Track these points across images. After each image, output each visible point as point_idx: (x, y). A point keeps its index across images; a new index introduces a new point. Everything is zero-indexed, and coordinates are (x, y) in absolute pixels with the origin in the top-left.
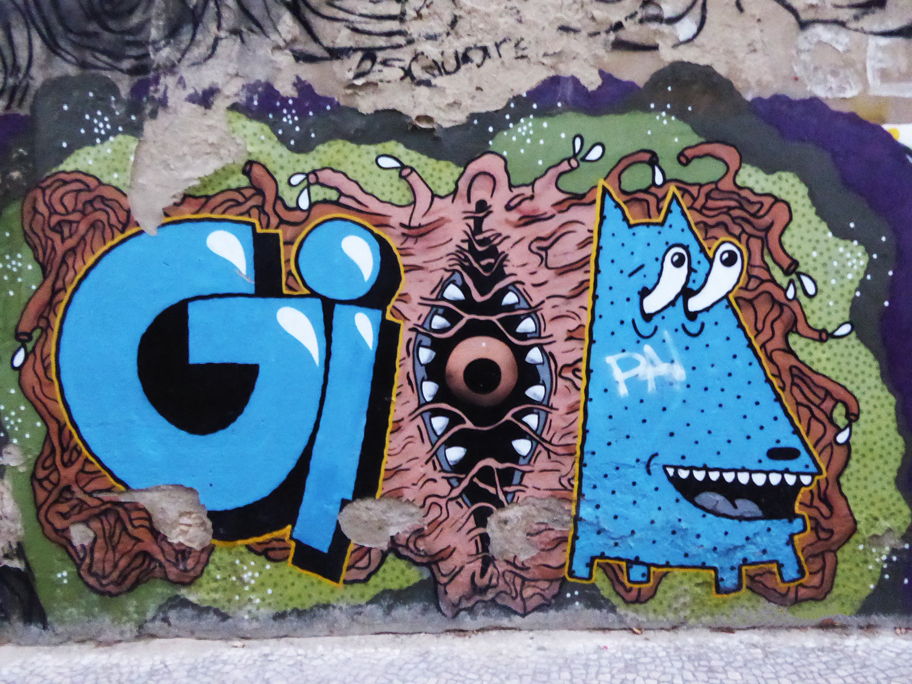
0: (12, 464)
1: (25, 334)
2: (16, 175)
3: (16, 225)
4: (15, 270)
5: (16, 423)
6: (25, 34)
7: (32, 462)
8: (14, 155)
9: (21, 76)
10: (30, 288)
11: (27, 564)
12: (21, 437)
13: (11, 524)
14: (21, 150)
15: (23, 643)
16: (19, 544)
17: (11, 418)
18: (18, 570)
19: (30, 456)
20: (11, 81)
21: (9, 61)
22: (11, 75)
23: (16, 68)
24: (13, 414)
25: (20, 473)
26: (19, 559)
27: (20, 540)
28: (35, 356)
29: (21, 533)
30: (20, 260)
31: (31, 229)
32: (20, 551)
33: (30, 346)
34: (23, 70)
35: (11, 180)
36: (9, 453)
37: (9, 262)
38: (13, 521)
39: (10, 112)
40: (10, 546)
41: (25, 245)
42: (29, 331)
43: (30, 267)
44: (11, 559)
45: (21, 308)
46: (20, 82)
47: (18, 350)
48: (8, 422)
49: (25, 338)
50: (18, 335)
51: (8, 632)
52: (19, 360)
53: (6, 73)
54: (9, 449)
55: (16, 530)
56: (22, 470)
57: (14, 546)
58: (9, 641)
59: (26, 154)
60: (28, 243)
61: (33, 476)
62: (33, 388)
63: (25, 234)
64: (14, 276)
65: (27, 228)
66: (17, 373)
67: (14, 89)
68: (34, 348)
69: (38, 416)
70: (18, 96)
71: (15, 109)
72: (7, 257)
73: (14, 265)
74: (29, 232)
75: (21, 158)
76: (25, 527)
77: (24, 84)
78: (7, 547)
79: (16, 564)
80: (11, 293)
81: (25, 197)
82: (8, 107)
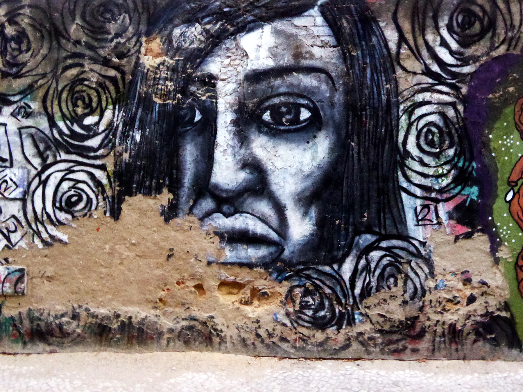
0: (504, 257)
1: (514, 182)
2: (511, 89)
3: (511, 119)
4: (509, 144)
5: (507, 233)
6: (518, 6)
7: (516, 256)
8: (511, 78)
9: (515, 31)
10: (517, 156)
11: (512, 315)
12: (509, 242)
13: (502, 292)
14: (515, 75)
15: (507, 359)
16: (506, 303)
17: (504, 230)
18: (506, 317)
19: (514, 253)
20: (510, 34)
21: (508, 22)
22: (510, 31)
23: (512, 26)
24: (505, 228)
25: (508, 262)
26: (506, 311)
27: (506, 300)
28: (519, 195)
29: (508, 297)
30: (512, 139)
31: (520, 121)
32: (506, 306)
33: (516, 189)
34: (517, 28)
35: (508, 93)
36: (502, 251)
37: (506, 140)
38: (503, 289)
39: (508, 52)
40: (500, 304)
41: (516, 130)
42: (516, 180)
43: (518, 143)
44: (501, 311)
45: (512, 167)
46: (516, 34)
47: (510, 191)
48: (502, 233)
49: (514, 184)
50: (509, 183)
51: (498, 353)
52: (509, 197)
53: (507, 29)
54: (502, 248)
55: (505, 295)
56: (510, 260)
57: (503, 304)
58: (499, 358)
59: (518, 77)
60: (517, 129)
61: (516, 264)
62: (518, 213)
63: (516, 124)
64: (508, 148)
65: (517, 120)
66: (508, 204)
67: (512, 39)
68: (519, 190)
69: (520, 230)
70: (514, 43)
71: (511, 51)
72: (505, 137)
73: (509, 142)
74: (518, 123)
75: (515, 79)
76: (511, 293)
77: (517, 36)
78: (498, 304)
79: (504, 314)
80: (506, 158)
81: (517, 102)
82: (508, 50)
